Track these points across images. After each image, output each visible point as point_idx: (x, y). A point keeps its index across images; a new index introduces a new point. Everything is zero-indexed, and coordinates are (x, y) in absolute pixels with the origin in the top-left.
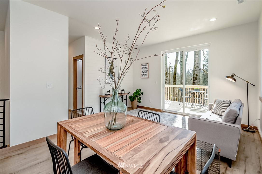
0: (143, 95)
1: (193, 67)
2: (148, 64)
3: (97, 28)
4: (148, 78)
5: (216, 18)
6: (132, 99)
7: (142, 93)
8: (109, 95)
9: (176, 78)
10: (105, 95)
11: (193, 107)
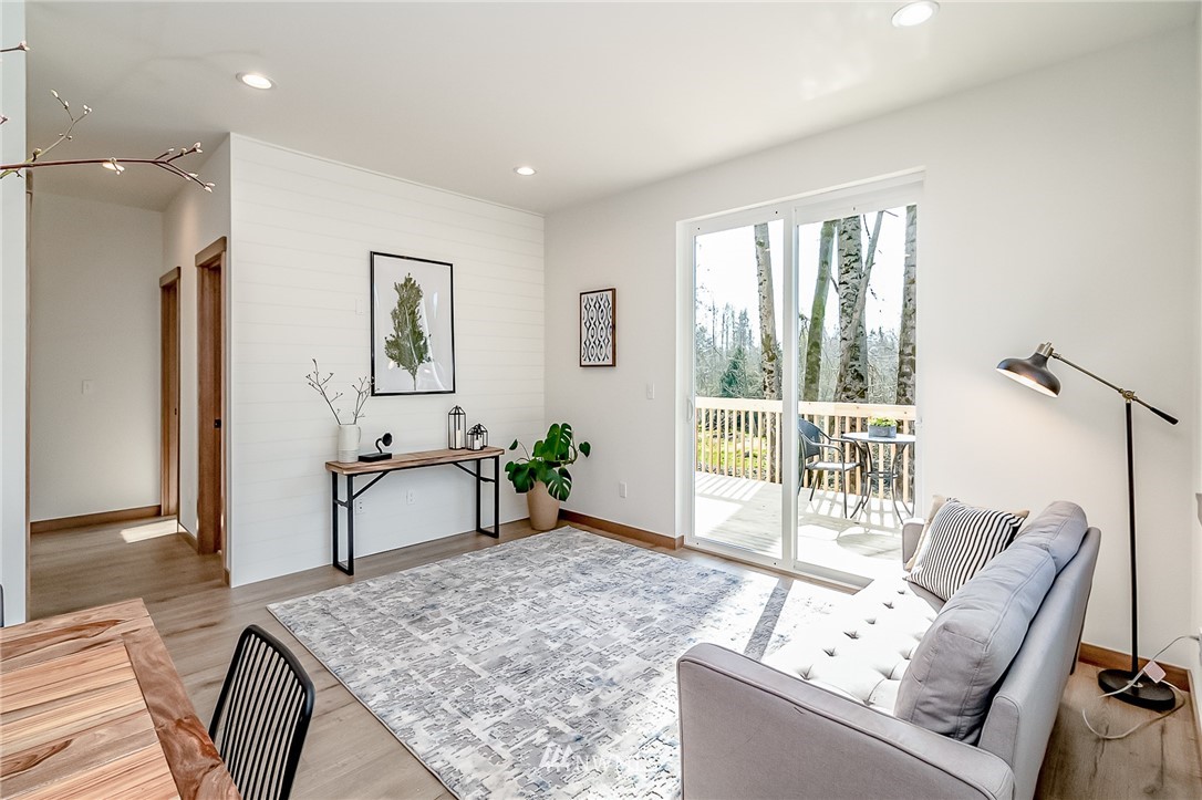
0: (587, 455)
1: (901, 312)
2: (614, 290)
3: (257, 80)
4: (614, 365)
6: (523, 477)
7: (585, 449)
8: (389, 456)
9: (821, 363)
10: (362, 459)
11: (863, 519)
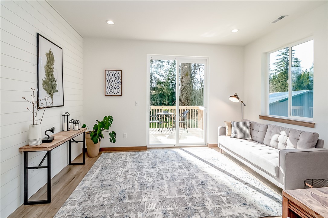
2: (122, 71)
4: (121, 95)
5: (239, 30)
